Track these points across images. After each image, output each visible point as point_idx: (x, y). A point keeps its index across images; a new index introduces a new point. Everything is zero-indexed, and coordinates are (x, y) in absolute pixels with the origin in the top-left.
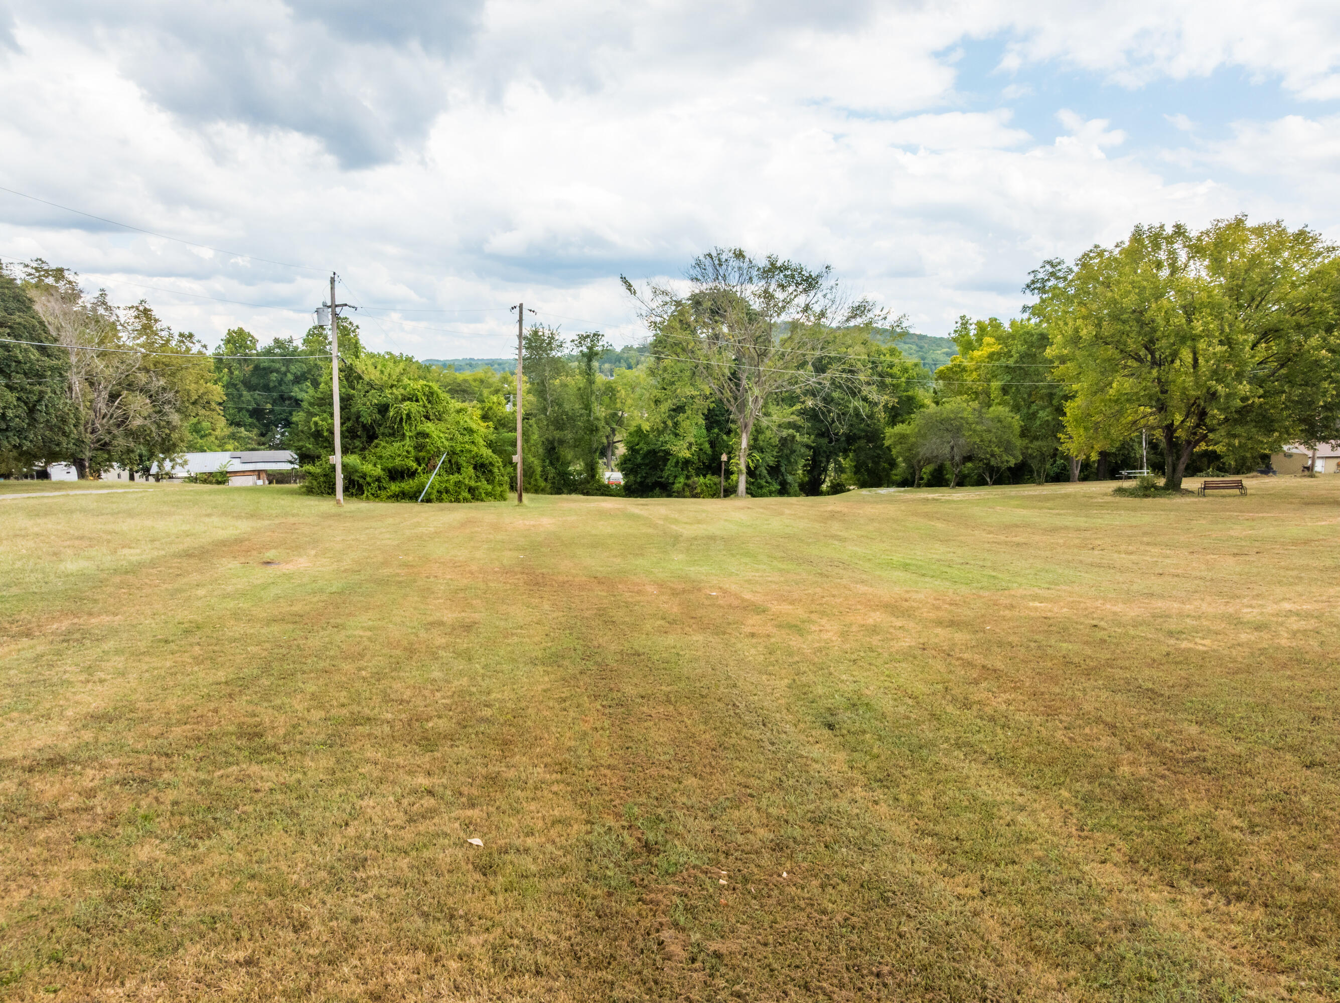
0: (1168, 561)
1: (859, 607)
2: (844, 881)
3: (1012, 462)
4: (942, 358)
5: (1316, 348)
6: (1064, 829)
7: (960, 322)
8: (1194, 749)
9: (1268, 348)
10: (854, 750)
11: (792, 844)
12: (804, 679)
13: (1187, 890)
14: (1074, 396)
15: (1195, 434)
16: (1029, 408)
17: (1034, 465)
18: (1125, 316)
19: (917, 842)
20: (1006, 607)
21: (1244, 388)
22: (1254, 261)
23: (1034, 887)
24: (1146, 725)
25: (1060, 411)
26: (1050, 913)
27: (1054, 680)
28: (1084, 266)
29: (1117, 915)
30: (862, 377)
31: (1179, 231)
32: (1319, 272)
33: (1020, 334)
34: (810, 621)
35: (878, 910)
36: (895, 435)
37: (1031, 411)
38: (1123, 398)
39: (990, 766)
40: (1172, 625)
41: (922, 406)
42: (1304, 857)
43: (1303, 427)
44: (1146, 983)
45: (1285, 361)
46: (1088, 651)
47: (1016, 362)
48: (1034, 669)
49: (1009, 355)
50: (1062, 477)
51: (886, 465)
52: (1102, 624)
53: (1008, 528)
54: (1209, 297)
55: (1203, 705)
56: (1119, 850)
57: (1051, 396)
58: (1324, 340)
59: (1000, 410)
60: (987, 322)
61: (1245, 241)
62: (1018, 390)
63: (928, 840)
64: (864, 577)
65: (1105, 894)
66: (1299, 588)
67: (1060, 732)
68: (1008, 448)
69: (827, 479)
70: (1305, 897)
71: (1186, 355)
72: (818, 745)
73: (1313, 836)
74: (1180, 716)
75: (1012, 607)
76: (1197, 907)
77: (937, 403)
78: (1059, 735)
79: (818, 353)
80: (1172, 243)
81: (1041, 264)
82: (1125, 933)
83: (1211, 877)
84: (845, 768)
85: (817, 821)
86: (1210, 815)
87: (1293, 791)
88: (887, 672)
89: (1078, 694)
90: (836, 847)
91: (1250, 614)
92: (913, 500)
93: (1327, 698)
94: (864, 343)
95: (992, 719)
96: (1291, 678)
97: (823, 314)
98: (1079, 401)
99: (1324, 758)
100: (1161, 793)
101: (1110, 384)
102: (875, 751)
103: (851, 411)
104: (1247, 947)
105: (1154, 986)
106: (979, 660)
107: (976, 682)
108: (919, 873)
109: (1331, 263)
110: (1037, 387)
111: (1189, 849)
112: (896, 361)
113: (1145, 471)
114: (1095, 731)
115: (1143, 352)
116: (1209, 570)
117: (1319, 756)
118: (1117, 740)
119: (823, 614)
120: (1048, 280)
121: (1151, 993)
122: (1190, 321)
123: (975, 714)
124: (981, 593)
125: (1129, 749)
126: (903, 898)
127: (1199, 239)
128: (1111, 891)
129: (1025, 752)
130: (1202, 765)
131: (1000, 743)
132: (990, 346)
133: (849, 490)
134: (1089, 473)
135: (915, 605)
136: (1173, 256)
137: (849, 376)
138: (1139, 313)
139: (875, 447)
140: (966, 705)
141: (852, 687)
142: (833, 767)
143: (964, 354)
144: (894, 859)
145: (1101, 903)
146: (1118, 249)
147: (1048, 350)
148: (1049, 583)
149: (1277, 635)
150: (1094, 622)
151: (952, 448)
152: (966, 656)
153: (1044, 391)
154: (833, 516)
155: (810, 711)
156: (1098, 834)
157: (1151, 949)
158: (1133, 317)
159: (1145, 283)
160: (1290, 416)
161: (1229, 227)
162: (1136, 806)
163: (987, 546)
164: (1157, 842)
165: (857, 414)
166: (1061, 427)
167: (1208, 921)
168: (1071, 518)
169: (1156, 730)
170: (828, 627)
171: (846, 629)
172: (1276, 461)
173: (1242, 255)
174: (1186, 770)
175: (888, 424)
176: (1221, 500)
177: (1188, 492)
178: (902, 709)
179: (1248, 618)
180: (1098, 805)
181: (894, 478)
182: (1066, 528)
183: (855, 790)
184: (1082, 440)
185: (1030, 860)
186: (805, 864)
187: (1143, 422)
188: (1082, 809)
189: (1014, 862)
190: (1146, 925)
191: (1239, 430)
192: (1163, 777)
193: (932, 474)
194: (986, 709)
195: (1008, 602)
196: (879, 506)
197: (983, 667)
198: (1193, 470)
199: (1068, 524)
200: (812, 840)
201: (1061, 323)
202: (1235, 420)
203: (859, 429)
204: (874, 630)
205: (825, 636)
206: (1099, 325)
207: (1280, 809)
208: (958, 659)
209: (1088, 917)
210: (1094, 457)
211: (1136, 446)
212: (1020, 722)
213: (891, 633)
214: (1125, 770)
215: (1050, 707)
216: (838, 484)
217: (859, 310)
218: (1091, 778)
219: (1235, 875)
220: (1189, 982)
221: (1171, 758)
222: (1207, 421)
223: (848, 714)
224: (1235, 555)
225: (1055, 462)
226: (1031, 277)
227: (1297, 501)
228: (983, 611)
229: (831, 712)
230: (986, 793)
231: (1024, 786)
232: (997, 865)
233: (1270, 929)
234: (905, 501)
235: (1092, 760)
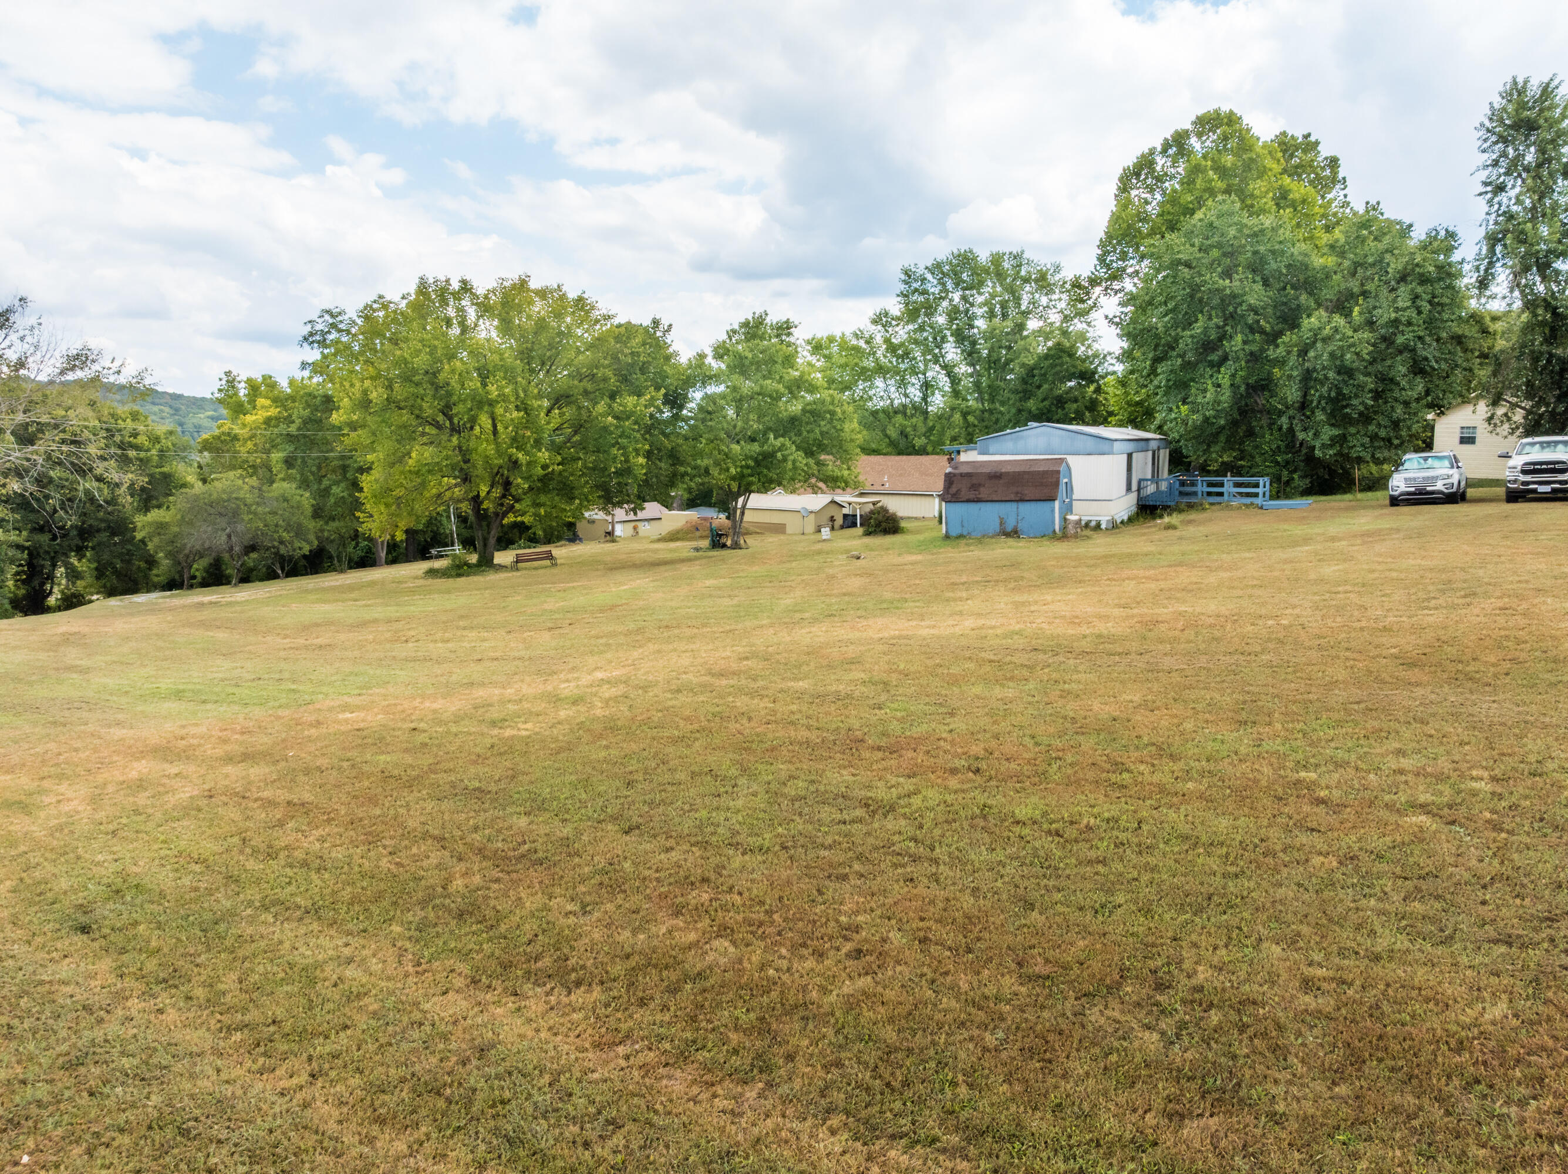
0: (486, 644)
1: (115, 758)
2: (122, 1131)
3: (306, 549)
4: (206, 423)
5: (603, 415)
6: (400, 969)
7: (225, 378)
8: (525, 842)
9: (562, 415)
10: (123, 951)
11: (34, 1110)
12: (37, 874)
13: (530, 993)
14: (370, 468)
15: (502, 505)
16: (320, 482)
17: (332, 549)
18: (417, 378)
19: (222, 1044)
20: (311, 725)
21: (543, 455)
22: (541, 325)
23: (372, 1047)
24: (476, 829)
25: (356, 486)
26: (392, 1071)
27: (373, 801)
28: (367, 318)
29: (464, 1046)
30: (93, 450)
31: (466, 287)
32: (598, 339)
33: (301, 395)
34: (41, 791)
35: (176, 1151)
36: (150, 524)
37: (323, 487)
38: (424, 470)
39: (307, 921)
40: (494, 714)
41: (184, 485)
42: (629, 923)
43: (600, 493)
44: (500, 1107)
45: (578, 427)
46: (409, 759)
47: (299, 429)
48: (349, 793)
49: (289, 420)
50: (366, 561)
51: (143, 565)
52: (422, 725)
53: (306, 628)
54: (501, 360)
55: (530, 793)
56: (460, 974)
57: (344, 468)
58: (610, 407)
59: (282, 487)
60: (260, 380)
61: (531, 303)
62: (304, 462)
63: (237, 1036)
64: (120, 716)
65: (450, 1028)
66: (609, 655)
67: (385, 860)
68: (299, 532)
69: (56, 589)
70: (632, 962)
71: (485, 420)
72: (67, 960)
73: (636, 899)
74: (509, 810)
75: (318, 723)
76: (542, 1007)
77: (204, 481)
78: (384, 863)
79: (20, 417)
80: (460, 299)
81: (318, 313)
82: (475, 1062)
83: (550, 972)
84: (112, 979)
85: (72, 1065)
86: (546, 908)
87: (616, 860)
88: (162, 838)
89: (402, 811)
90: (106, 1090)
91: (567, 689)
92: (184, 607)
93: (638, 761)
94: (92, 404)
95: (305, 864)
96: (607, 747)
97: (21, 364)
98: (376, 474)
99: (641, 820)
100: (496, 898)
101: (409, 454)
102: (154, 944)
103: (81, 494)
104: (590, 1031)
105: (508, 1107)
106: (283, 795)
107: (281, 824)
108: (227, 1082)
109: (607, 331)
110: (327, 459)
111: (529, 950)
112: (141, 428)
113: (456, 547)
114: (423, 848)
115: (440, 418)
116: (527, 649)
117: (636, 819)
118: (447, 853)
119: (61, 777)
120: (329, 332)
121: (505, 1116)
122: (484, 385)
123: (283, 863)
124: (280, 712)
125: (460, 859)
126: (209, 1122)
127: (486, 297)
128: (455, 1023)
129: (346, 894)
130: (534, 857)
131: (317, 890)
132: (265, 409)
133: (91, 602)
134: (397, 555)
135: (195, 742)
136: (461, 311)
137: (73, 448)
138: (432, 374)
139: (123, 542)
140: (272, 854)
141: (113, 867)
142: (93, 983)
143: (234, 420)
144: (193, 1076)
145: (447, 1039)
146: (405, 302)
147: (334, 415)
148: (361, 688)
149: (592, 706)
150: (413, 725)
151: (229, 536)
152: (265, 794)
153: (336, 463)
154: (67, 639)
155: (50, 917)
156: (437, 963)
157: (501, 1069)
158: (426, 378)
159: (436, 343)
160: (587, 482)
161: (514, 287)
162: (473, 920)
163: (282, 654)
164: (497, 953)
165: (92, 500)
166: (357, 505)
167: (553, 1019)
168: (380, 609)
169: (487, 832)
170: (70, 794)
171: (97, 791)
172: (581, 527)
173: (529, 317)
174: (519, 866)
175: (138, 510)
176: (534, 572)
177: (501, 567)
178: (186, 881)
179: (566, 693)
180: (433, 931)
181: (156, 579)
182: (375, 621)
183: (129, 1004)
184: (384, 518)
185: (365, 1018)
186: (60, 1131)
187: (448, 494)
188: (417, 941)
189: (346, 1027)
190: (494, 1046)
191: (543, 498)
192: (497, 881)
193: (206, 570)
194: (296, 853)
195: (312, 718)
196: (134, 620)
197: (289, 803)
198: (505, 542)
199: (376, 615)
200: (67, 1094)
201: (347, 384)
202: (539, 489)
203: (97, 519)
204: (141, 785)
205: (66, 808)
206: (390, 387)
207: (606, 881)
208: (256, 800)
209: (434, 1060)
210: (400, 536)
211: (444, 519)
212: (338, 860)
213: (164, 785)
214: (458, 883)
215: (370, 833)
216: (74, 595)
217: (78, 360)
218: (423, 903)
219: (572, 962)
220: (540, 1089)
221: (504, 858)
222: (513, 490)
223: (111, 905)
224: (550, 629)
225: (357, 544)
226: (308, 328)
227: (601, 567)
228: (284, 735)
229: (84, 909)
230: (305, 955)
231: (349, 933)
232: (327, 1037)
233: (607, 1005)
234: (171, 609)
235: (423, 882)
